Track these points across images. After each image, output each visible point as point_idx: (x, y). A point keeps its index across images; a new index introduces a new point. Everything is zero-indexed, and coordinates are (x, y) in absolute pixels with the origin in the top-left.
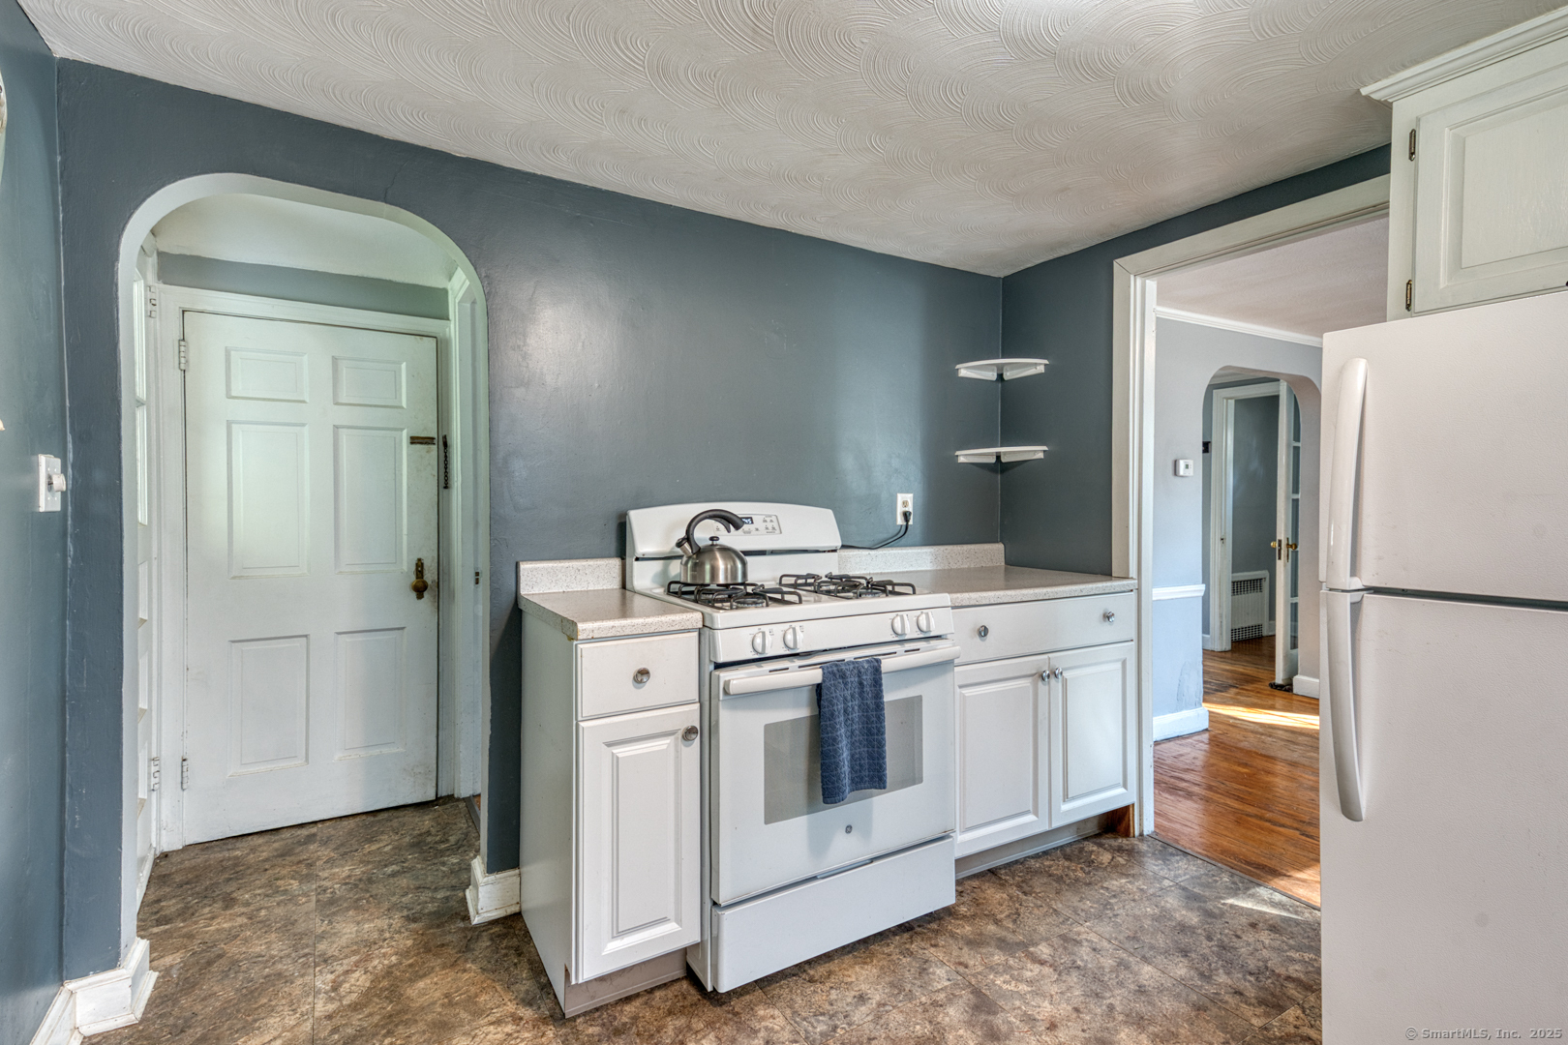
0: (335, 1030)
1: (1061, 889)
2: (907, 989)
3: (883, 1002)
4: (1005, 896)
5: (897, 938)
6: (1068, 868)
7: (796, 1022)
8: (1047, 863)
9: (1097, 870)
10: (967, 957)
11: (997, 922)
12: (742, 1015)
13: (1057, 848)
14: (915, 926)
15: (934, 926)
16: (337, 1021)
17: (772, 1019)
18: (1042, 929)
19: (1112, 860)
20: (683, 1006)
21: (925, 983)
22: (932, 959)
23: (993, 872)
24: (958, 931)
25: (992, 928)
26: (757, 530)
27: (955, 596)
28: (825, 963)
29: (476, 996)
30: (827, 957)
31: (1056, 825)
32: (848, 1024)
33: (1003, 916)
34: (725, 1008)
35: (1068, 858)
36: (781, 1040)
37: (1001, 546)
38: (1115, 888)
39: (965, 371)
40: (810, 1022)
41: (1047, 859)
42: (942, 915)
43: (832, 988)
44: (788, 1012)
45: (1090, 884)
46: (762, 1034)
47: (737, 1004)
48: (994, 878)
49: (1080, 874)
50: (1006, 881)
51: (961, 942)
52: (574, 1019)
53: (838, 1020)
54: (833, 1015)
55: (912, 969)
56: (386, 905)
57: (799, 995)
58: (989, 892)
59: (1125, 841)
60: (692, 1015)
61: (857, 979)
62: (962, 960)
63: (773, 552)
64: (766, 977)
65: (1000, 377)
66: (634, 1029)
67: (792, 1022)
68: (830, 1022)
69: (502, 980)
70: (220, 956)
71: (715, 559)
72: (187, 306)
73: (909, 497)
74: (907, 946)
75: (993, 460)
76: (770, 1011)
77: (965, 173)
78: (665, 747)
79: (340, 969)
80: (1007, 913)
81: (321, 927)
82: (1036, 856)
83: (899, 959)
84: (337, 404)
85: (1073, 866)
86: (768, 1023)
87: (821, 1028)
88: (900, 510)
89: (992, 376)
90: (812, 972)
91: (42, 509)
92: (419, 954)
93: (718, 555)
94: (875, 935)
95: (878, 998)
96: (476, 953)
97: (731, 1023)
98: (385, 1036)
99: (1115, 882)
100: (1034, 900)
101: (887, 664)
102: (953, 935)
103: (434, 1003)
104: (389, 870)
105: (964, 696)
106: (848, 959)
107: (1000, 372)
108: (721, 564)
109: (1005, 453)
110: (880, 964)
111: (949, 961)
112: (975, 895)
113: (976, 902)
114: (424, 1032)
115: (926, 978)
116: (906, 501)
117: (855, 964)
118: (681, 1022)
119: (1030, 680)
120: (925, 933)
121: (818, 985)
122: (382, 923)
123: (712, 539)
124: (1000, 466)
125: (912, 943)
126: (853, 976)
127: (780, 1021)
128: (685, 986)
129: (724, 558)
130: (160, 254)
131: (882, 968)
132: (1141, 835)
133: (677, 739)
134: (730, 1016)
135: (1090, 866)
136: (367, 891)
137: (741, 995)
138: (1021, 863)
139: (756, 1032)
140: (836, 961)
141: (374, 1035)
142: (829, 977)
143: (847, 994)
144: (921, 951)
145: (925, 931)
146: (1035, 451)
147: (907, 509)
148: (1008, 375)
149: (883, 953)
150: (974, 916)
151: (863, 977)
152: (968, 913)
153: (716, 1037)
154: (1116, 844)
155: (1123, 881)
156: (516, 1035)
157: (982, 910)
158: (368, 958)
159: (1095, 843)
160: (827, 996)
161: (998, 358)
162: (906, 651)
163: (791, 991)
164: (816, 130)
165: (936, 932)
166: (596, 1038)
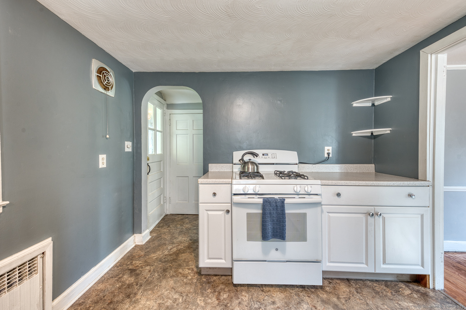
0: (165, 258)
1: (376, 297)
2: (290, 307)
3: (279, 307)
4: (348, 290)
5: (297, 289)
6: (385, 290)
7: (250, 301)
8: (375, 285)
9: (399, 295)
10: (318, 305)
11: (338, 298)
12: (238, 292)
13: (384, 281)
14: (306, 287)
15: (313, 290)
16: (166, 257)
17: (245, 297)
18: (356, 308)
19: (410, 294)
20: (226, 283)
21: (297, 307)
22: (305, 301)
23: (348, 280)
24: (320, 295)
25: (335, 299)
26: (269, 157)
27: (323, 181)
28: (270, 287)
29: (189, 261)
30: (272, 286)
31: (377, 272)
32: (265, 309)
33: (342, 297)
34: (236, 288)
35: (387, 286)
36: (243, 304)
37: (373, 165)
38: (404, 306)
39: (355, 104)
40: (254, 303)
41: (376, 283)
42: (318, 288)
43: (267, 295)
44: (250, 297)
45: (392, 300)
46: (240, 300)
47: (239, 288)
48: (347, 282)
49: (389, 294)
50: (352, 285)
51: (319, 300)
52: (202, 275)
53: (263, 306)
54: (262, 304)
55: (296, 301)
56: (189, 235)
57: (256, 293)
58: (342, 286)
59: (423, 289)
60: (227, 286)
61: (276, 296)
62: (316, 306)
63: (277, 164)
64: (251, 284)
65: (373, 105)
66: (212, 284)
67: (250, 300)
68: (260, 306)
69: (196, 260)
70: (161, 237)
71: (249, 165)
72: (170, 113)
73: (330, 148)
74: (299, 293)
75: (370, 134)
76: (246, 294)
77: (329, 36)
78: (221, 214)
79: (174, 246)
80: (345, 297)
81: (177, 236)
82: (372, 281)
83: (294, 296)
84: (193, 130)
85: (387, 290)
86: (243, 298)
87: (256, 306)
88: (326, 152)
89: (370, 104)
90: (264, 288)
91: (126, 151)
92: (187, 248)
93: (250, 164)
94: (290, 285)
95: (279, 305)
96: (196, 251)
97: (234, 293)
98: (170, 263)
99: (406, 304)
100: (360, 296)
101: (287, 201)
102: (318, 296)
103: (182, 260)
104: (194, 228)
105: (330, 216)
106: (277, 289)
107: (373, 103)
108: (250, 166)
109: (375, 131)
110: (286, 295)
111: (311, 304)
112: (335, 285)
113: (334, 288)
114: (176, 265)
115: (299, 306)
116: (328, 149)
117: (279, 291)
118: (223, 287)
119: (364, 215)
120: (308, 291)
121: (264, 293)
122: (186, 239)
123: (249, 160)
124: (373, 136)
125: (301, 292)
126: (276, 295)
127: (247, 299)
128: (230, 278)
129: (251, 165)
130: (167, 104)
131: (286, 296)
132: (434, 289)
133: (224, 212)
134: (235, 291)
135: (396, 293)
136: (188, 231)
137: (242, 286)
138: (363, 281)
139: (238, 298)
140: (273, 288)
141: (169, 262)
142: (268, 292)
143: (270, 299)
144: (303, 296)
145: (309, 290)
146: (386, 130)
147: (329, 152)
148: (376, 103)
149: (290, 292)
150: (330, 293)
151: (279, 296)
152: (329, 291)
153: (228, 295)
154: (417, 288)
155: (411, 304)
156: (190, 274)
157: (335, 292)
158: (178, 246)
159: (405, 285)
160: (264, 297)
161: (373, 97)
162: (299, 198)
163: (255, 291)
164: (268, 38)
165: (313, 292)
166: (204, 282)
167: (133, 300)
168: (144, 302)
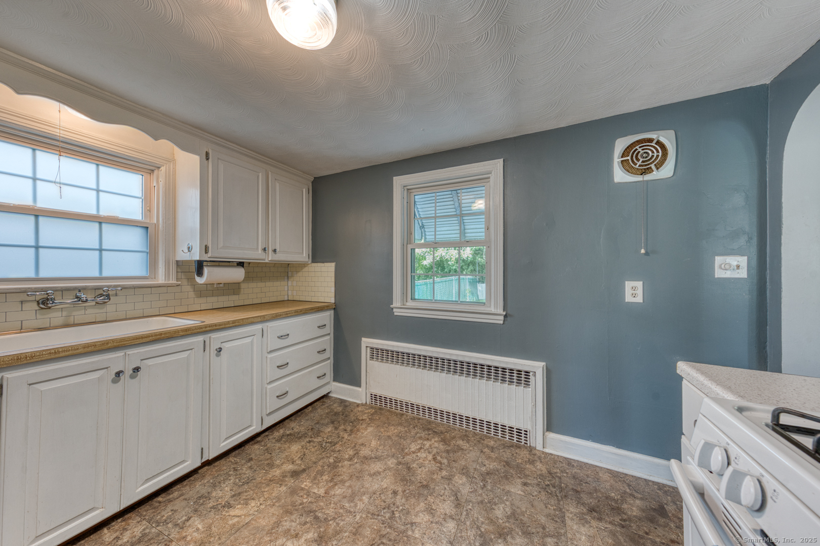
167: (588, 518)
168: (583, 532)
